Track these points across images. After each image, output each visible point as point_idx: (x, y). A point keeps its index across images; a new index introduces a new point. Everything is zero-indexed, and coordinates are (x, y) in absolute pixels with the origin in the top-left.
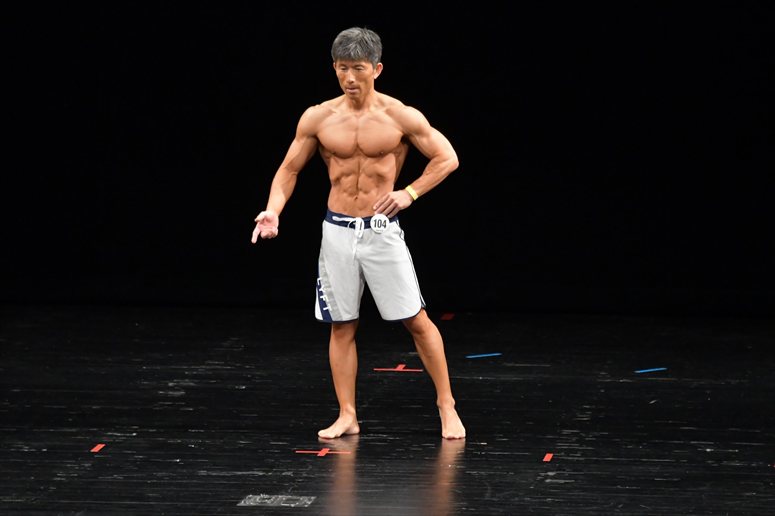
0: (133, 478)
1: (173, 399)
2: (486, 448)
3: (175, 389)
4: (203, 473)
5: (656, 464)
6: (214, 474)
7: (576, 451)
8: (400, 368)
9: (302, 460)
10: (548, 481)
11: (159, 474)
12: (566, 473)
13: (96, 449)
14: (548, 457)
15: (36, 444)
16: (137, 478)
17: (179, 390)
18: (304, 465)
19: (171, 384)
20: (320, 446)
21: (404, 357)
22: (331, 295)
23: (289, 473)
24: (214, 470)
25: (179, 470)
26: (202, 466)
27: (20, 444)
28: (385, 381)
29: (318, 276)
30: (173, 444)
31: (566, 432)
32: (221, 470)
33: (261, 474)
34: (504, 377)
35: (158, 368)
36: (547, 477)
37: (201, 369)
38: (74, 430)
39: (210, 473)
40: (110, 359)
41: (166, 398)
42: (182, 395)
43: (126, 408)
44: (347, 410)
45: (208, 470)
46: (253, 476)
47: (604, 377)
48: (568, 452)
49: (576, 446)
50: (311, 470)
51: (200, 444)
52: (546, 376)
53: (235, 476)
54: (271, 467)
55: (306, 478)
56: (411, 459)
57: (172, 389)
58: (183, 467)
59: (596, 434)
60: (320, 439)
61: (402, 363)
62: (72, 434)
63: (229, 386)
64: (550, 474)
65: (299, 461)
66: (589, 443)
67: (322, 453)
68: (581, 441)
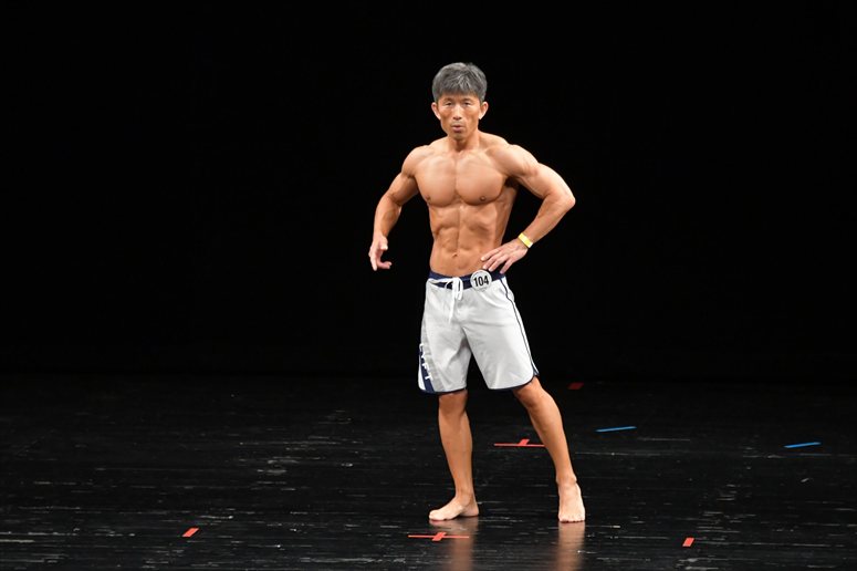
0: (230, 565)
1: (273, 478)
2: (620, 532)
3: (275, 466)
4: (307, 560)
5: (809, 550)
6: (318, 561)
7: (720, 535)
8: (524, 443)
9: (415, 545)
10: (688, 568)
11: (258, 561)
12: (709, 560)
13: (189, 534)
14: (688, 542)
15: (122, 528)
16: (235, 565)
17: (279, 468)
18: (418, 550)
19: (270, 462)
20: (434, 530)
21: (527, 431)
22: (431, 362)
23: (401, 560)
24: (317, 557)
25: (280, 557)
26: (304, 552)
27: (105, 528)
28: (507, 458)
29: (420, 342)
30: (272, 528)
31: (708, 513)
32: (327, 557)
33: (370, 560)
34: (638, 453)
35: (257, 443)
36: (688, 564)
37: (304, 445)
38: (164, 513)
39: (313, 560)
40: (203, 435)
41: (265, 477)
42: (282, 474)
43: (221, 488)
44: (462, 491)
45: (312, 557)
46: (362, 564)
47: (750, 453)
48: (711, 536)
49: (720, 530)
50: (424, 557)
51: (304, 529)
52: (686, 451)
53: (342, 563)
54: (381, 553)
55: (419, 565)
56: (536, 544)
57: (272, 467)
58: (284, 553)
59: (741, 516)
60: (431, 522)
61: (525, 438)
62: (164, 517)
63: (336, 464)
64: (691, 560)
65: (411, 547)
66: (734, 526)
67: (437, 538)
68: (725, 524)
